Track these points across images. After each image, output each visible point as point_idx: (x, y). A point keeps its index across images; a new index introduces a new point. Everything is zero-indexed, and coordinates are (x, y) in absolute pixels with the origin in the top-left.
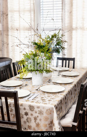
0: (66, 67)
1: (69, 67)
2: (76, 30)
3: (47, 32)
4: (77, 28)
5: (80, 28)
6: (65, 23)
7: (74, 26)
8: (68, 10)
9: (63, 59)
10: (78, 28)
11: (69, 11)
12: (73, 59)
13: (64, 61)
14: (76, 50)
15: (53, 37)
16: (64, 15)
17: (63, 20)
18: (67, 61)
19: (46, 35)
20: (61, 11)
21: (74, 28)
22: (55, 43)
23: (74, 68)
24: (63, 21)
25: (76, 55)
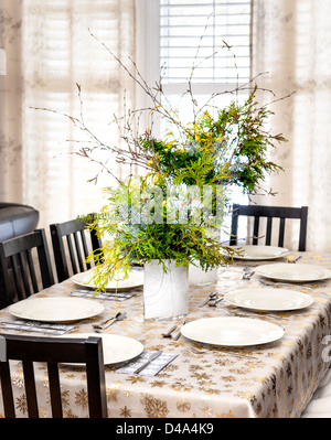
0: (268, 243)
1: (281, 244)
2: (312, 92)
3: (202, 99)
4: (312, 82)
5: (325, 83)
6: (262, 63)
7: (301, 75)
8: (275, 8)
9: (257, 212)
10: (319, 82)
11: (283, 14)
12: (302, 214)
13: (263, 221)
14: (311, 176)
15: (225, 117)
16: (258, 28)
17: (254, 48)
18: (276, 221)
19: (197, 109)
20: (249, 10)
21: (300, 82)
22: (235, 146)
23: (302, 248)
24: (254, 52)
25: (311, 197)
